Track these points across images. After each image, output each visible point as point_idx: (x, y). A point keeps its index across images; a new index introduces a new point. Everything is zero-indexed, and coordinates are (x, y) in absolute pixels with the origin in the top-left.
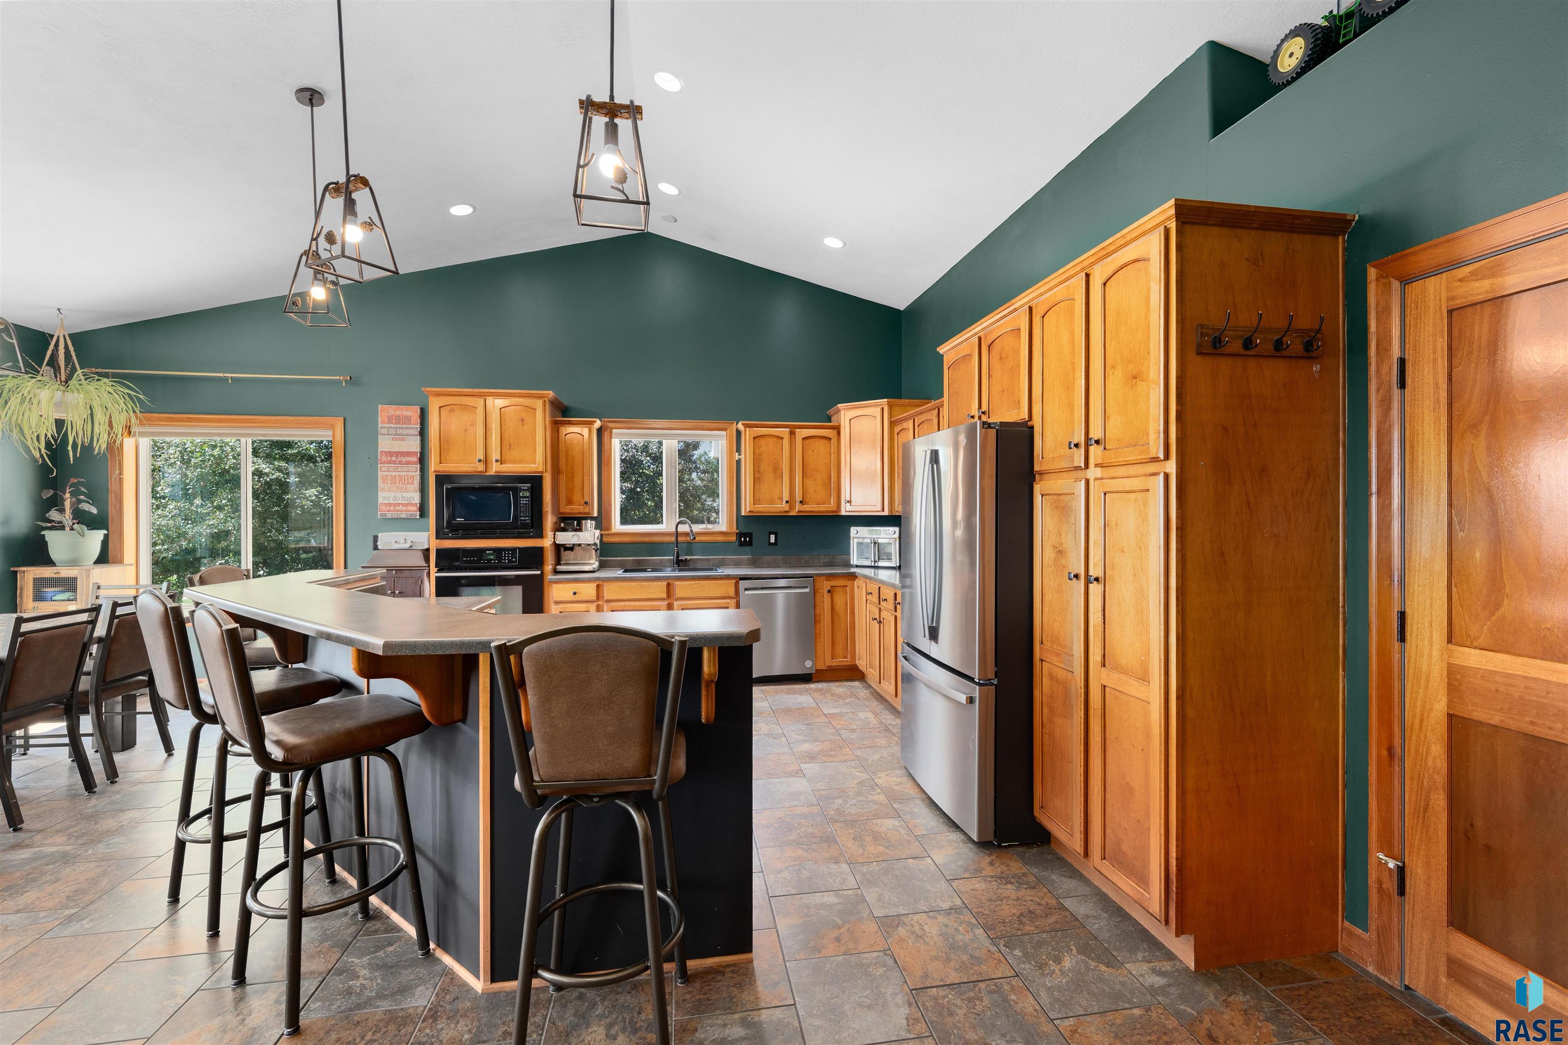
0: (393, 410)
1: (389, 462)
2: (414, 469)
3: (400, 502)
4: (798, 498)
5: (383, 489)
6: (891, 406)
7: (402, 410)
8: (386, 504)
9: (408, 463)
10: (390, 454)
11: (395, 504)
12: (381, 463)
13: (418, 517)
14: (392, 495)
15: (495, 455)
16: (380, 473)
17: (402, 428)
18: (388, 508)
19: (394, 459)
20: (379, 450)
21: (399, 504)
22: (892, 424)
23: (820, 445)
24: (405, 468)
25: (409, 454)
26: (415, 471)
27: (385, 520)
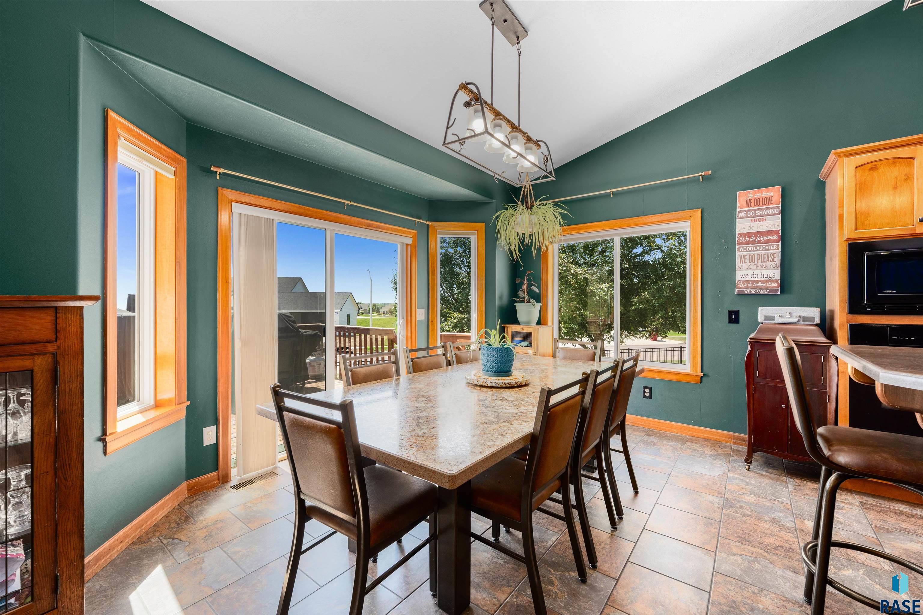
0: (752, 194)
1: (748, 243)
2: (775, 247)
3: (759, 279)
5: (740, 268)
7: (762, 193)
8: (743, 282)
9: (768, 242)
10: (749, 235)
11: (753, 282)
12: (738, 244)
13: (779, 293)
14: (750, 272)
16: (737, 254)
17: (761, 209)
18: (746, 285)
19: (752, 239)
20: (737, 233)
21: (757, 281)
24: (764, 246)
25: (769, 233)
26: (776, 250)
27: (742, 296)
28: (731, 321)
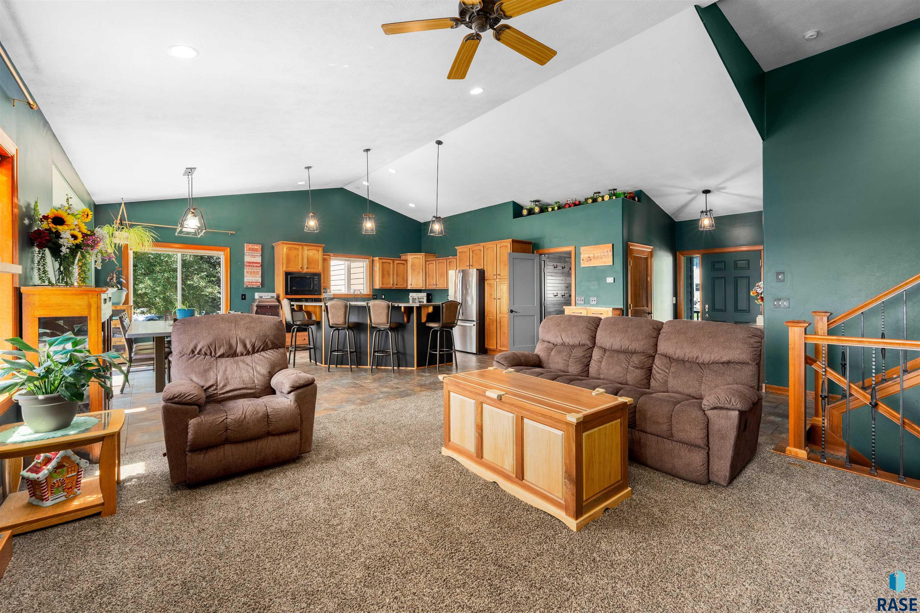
0: (251, 246)
1: (249, 266)
4: (395, 283)
5: (246, 276)
6: (425, 255)
7: (254, 246)
8: (247, 282)
9: (257, 266)
10: (250, 263)
11: (251, 282)
12: (245, 266)
13: (261, 287)
14: (250, 278)
15: (305, 267)
16: (245, 270)
17: (254, 253)
19: (251, 265)
20: (245, 261)
21: (253, 282)
22: (426, 261)
23: (401, 266)
24: (256, 268)
25: (257, 263)
26: (259, 270)
27: (247, 288)
28: (242, 299)
